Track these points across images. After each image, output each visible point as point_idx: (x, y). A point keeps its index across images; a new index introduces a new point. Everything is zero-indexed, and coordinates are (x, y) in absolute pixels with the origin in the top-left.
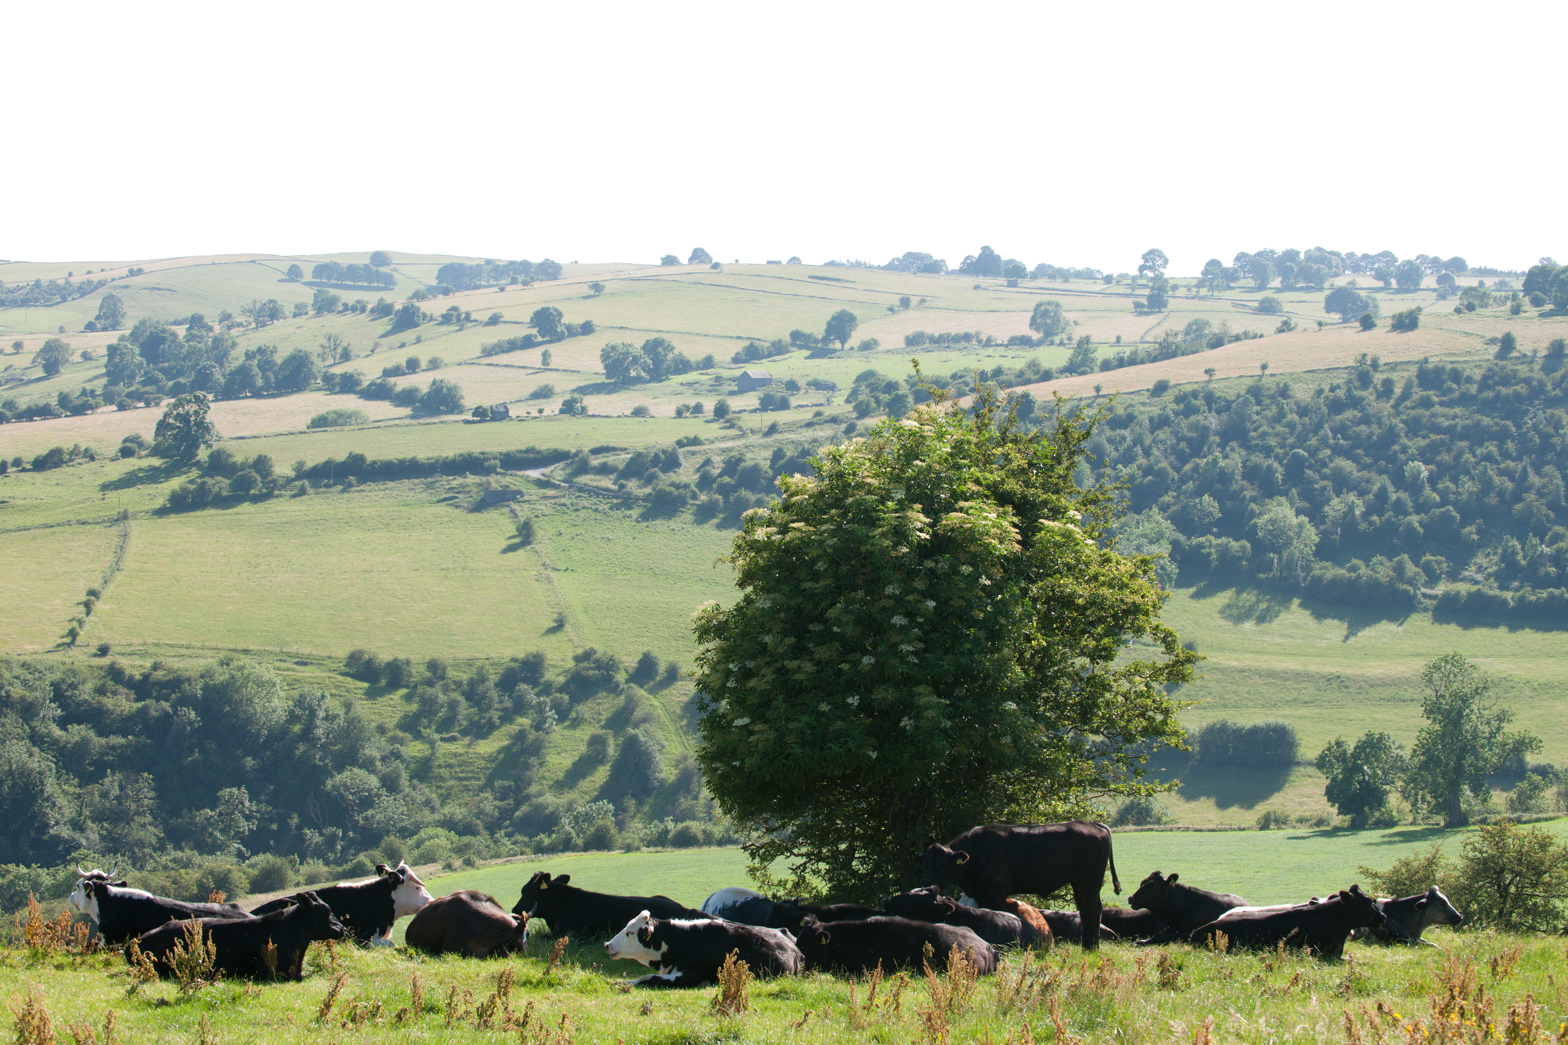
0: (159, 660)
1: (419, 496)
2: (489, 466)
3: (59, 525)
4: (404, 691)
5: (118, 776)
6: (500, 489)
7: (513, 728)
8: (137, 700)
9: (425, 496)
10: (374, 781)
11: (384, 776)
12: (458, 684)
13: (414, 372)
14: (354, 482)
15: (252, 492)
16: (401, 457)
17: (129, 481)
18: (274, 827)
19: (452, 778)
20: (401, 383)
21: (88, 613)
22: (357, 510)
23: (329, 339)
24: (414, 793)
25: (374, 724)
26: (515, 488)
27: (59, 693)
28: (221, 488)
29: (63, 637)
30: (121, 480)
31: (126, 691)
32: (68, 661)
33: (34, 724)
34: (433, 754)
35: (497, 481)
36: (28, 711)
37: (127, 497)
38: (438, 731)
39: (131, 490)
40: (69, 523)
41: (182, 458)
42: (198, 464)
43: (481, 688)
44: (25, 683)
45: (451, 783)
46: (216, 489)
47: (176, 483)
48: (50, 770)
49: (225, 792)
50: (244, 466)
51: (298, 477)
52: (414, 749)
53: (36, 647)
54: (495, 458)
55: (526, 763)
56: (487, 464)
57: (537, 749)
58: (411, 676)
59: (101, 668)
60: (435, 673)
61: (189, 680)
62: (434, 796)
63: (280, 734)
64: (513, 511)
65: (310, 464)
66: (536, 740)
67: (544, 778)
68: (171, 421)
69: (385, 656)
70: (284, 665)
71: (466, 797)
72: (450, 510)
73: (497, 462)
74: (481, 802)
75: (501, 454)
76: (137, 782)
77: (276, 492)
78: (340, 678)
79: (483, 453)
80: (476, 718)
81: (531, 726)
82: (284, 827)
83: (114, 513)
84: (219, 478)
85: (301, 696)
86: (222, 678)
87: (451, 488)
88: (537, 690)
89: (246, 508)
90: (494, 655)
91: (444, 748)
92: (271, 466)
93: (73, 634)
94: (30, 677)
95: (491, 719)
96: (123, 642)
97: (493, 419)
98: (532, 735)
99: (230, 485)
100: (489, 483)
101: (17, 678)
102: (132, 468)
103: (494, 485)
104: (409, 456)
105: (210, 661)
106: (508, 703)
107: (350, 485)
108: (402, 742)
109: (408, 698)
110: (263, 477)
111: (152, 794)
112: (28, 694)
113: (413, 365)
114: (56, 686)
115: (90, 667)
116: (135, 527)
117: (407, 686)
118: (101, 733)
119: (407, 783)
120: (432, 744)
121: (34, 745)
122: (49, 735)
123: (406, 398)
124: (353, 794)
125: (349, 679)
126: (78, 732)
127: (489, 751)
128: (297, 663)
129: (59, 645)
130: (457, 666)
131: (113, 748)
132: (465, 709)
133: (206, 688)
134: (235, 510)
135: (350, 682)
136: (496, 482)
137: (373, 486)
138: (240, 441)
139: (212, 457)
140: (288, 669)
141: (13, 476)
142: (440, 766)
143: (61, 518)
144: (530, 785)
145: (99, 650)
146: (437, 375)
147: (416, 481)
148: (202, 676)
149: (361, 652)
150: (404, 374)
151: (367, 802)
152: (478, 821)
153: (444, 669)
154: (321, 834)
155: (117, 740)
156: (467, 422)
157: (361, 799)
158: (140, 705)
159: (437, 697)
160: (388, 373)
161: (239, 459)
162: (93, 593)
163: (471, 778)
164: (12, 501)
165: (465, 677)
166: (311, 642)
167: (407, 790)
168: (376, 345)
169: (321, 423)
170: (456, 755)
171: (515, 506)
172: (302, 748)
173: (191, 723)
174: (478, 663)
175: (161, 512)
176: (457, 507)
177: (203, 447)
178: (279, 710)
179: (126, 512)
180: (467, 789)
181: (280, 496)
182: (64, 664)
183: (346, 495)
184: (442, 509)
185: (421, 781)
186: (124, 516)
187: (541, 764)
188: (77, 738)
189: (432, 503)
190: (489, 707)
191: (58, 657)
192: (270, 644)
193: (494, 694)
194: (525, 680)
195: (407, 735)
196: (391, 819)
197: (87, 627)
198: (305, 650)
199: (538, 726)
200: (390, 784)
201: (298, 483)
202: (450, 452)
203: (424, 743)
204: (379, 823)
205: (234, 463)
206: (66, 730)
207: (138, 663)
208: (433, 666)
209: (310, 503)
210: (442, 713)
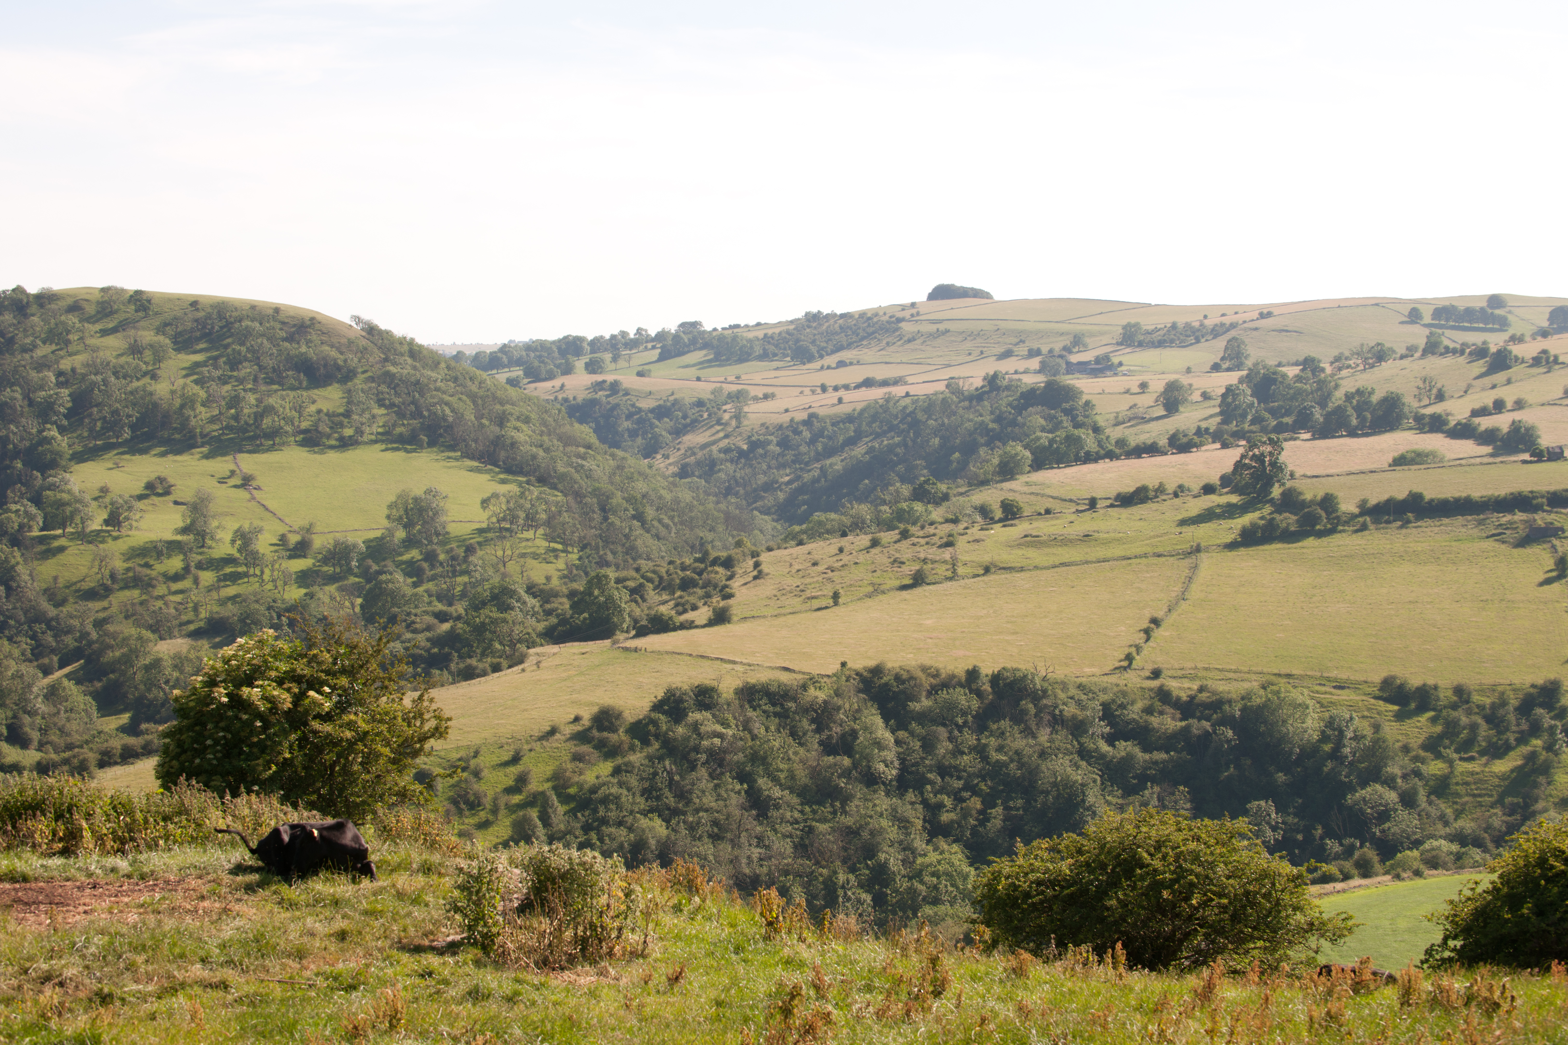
0: (1205, 683)
1: (1471, 532)
2: (1537, 504)
3: (1136, 557)
4: (1431, 714)
5: (1157, 789)
6: (1543, 525)
7: (1525, 749)
8: (1181, 720)
9: (1475, 532)
10: (1392, 796)
11: (1403, 792)
12: (1481, 707)
13: (1500, 412)
14: (1412, 519)
15: (1318, 527)
16: (1457, 495)
17: (1207, 516)
18: (1300, 837)
19: (1467, 795)
20: (1485, 423)
21: (1147, 640)
22: (1411, 545)
23: (1425, 381)
24: (1429, 808)
25: (1400, 744)
26: (1559, 525)
27: (1108, 713)
28: (1288, 524)
29: (1121, 661)
30: (1199, 516)
31: (1172, 711)
32: (1122, 683)
33: (1083, 740)
34: (1452, 772)
35: (1543, 519)
36: (1078, 728)
37: (1203, 533)
38: (1457, 751)
39: (1207, 525)
40: (1145, 555)
41: (1258, 496)
42: (1272, 501)
43: (1501, 712)
44: (1079, 703)
45: (1466, 799)
46: (1284, 525)
47: (1247, 519)
48: (1095, 781)
49: (1254, 805)
50: (1312, 502)
51: (1361, 514)
52: (1435, 767)
53: (1095, 670)
54: (1543, 497)
55: (1535, 782)
56: (1535, 502)
57: (1546, 770)
58: (1438, 699)
59: (1151, 690)
60: (1460, 697)
61: (1230, 702)
62: (1449, 811)
63: (1311, 752)
64: (1554, 547)
65: (1373, 501)
66: (1545, 760)
67: (1551, 795)
68: (1247, 461)
69: (1415, 682)
70: (1323, 689)
71: (1478, 813)
72: (1497, 545)
73: (1544, 500)
74: (1490, 817)
75: (1548, 492)
76: (1173, 794)
77: (1340, 528)
78: (1373, 701)
79: (1532, 492)
80: (1495, 739)
81: (1543, 748)
82: (1309, 837)
83: (1186, 547)
84: (1287, 515)
85: (1331, 717)
86: (1258, 700)
87: (1500, 525)
88: (1552, 714)
89: (1310, 542)
90: (1517, 681)
91: (1462, 767)
92: (1338, 504)
93: (1129, 658)
94: (1084, 697)
95: (1507, 740)
96: (1177, 666)
97: (1550, 460)
98: (1543, 756)
99: (1297, 521)
100: (1535, 520)
101: (1072, 698)
102: (1211, 505)
103: (1540, 522)
104: (1464, 495)
105: (1252, 685)
106: (1525, 726)
107: (1409, 522)
108: (1423, 761)
109: (1434, 720)
110: (1328, 513)
111: (1188, 805)
112: (1079, 713)
113: (1499, 406)
114: (1106, 706)
115: (1142, 688)
116: (1206, 561)
117: (1434, 710)
118: (1145, 750)
119: (1425, 799)
120: (1451, 763)
121: (1082, 759)
122: (1097, 750)
123: (1488, 437)
124: (1372, 808)
125: (1381, 703)
126: (1124, 748)
127: (1503, 769)
128: (1335, 687)
129: (1116, 668)
130: (1481, 691)
131: (1156, 763)
132: (1484, 731)
133: (1244, 710)
134: (1300, 544)
135: (1382, 705)
136: (1541, 519)
137: (1429, 522)
138: (1315, 480)
139: (1283, 494)
140: (1326, 693)
141: (1102, 511)
142: (1457, 784)
143: (1139, 551)
144: (1536, 801)
145: (1152, 673)
146: (1517, 416)
147: (1469, 518)
148: (1243, 698)
149: (1394, 678)
150: (1490, 414)
151: (1384, 815)
152: (1486, 835)
153: (1469, 694)
154: (1341, 844)
155: (1160, 756)
156: (1525, 462)
157: (1379, 814)
158: (1183, 723)
159: (1459, 720)
160: (1475, 413)
161: (1308, 496)
162: (1155, 622)
163: (1485, 795)
164: (1096, 535)
165: (1488, 701)
166: (1351, 668)
167: (1424, 805)
168: (1469, 386)
169: (1400, 461)
170: (1472, 774)
171: (1556, 542)
172: (1329, 765)
173: (1228, 741)
174: (1500, 689)
175: (1232, 546)
176: (1504, 542)
177: (1277, 485)
178: (1310, 731)
179: (1198, 545)
180: (1480, 805)
181: (1344, 531)
182: (1117, 685)
183: (1404, 531)
184: (1490, 544)
185: (1439, 797)
186: (1198, 549)
187: (1549, 783)
188: (1123, 754)
189: (1481, 538)
190: (1507, 729)
191: (1113, 679)
192: (1312, 669)
193: (1512, 718)
194: (1542, 705)
195: (1428, 754)
196: (1404, 831)
197: (1145, 652)
198: (1343, 675)
199: (1549, 747)
200: (1408, 800)
201: (1361, 519)
202: (1503, 491)
203: (1444, 762)
204: (1394, 834)
205: (1304, 501)
206: (1114, 746)
207: (1186, 684)
208: (1459, 691)
209: (1370, 537)
210: (1464, 734)
